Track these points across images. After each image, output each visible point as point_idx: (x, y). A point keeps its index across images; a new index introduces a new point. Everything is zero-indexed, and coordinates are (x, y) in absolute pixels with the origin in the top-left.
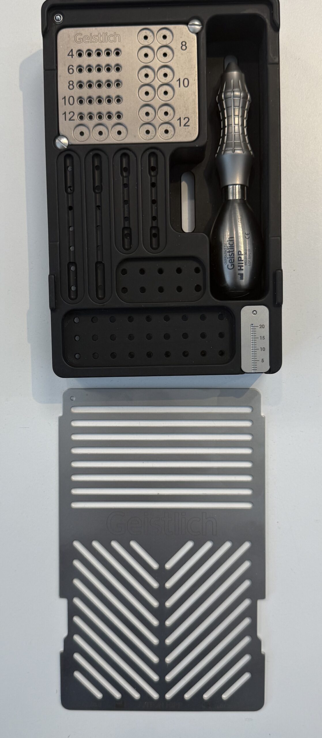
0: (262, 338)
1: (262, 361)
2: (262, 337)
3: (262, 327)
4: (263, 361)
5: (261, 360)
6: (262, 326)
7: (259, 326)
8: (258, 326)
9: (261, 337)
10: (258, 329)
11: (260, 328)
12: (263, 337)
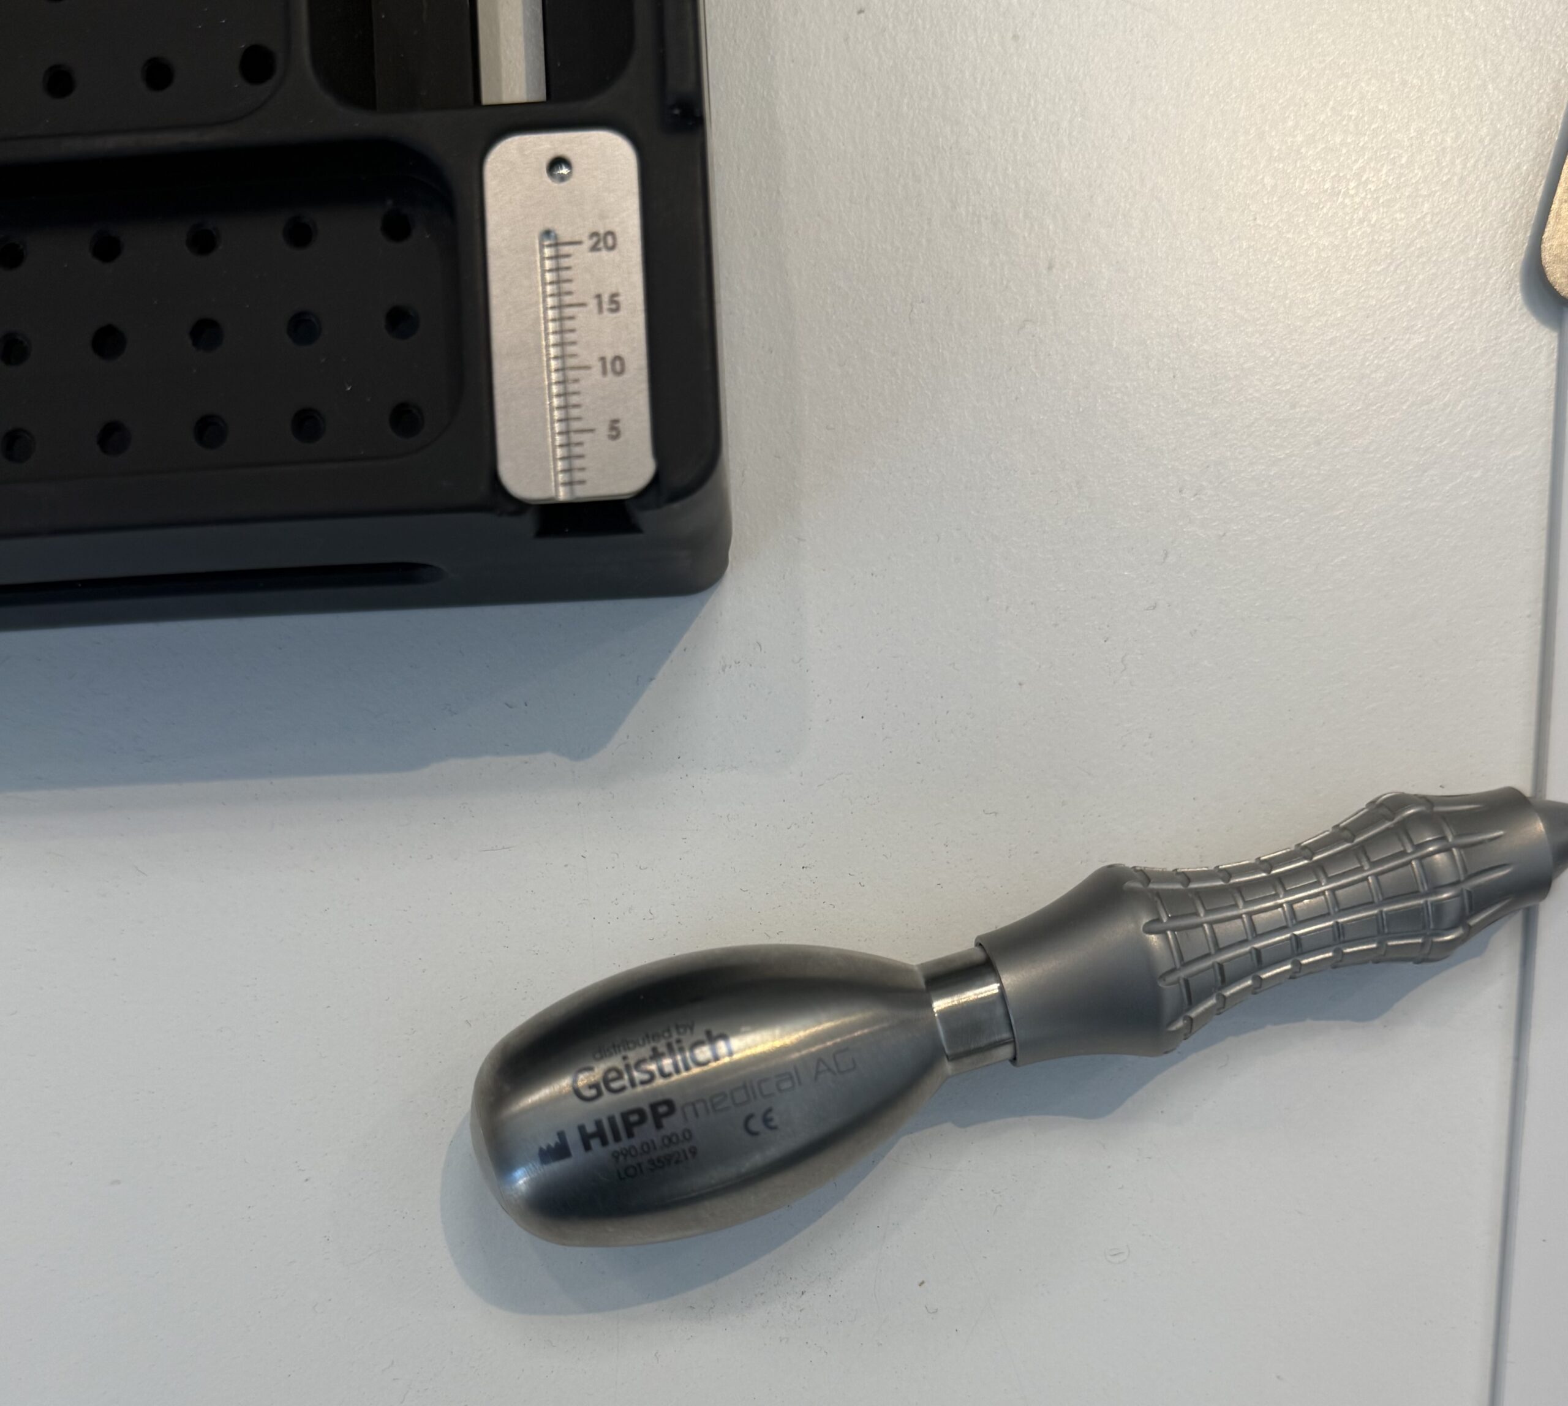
0: (606, 306)
1: (614, 433)
2: (606, 299)
3: (601, 245)
4: (615, 430)
5: (603, 430)
6: (604, 241)
7: (585, 238)
8: (579, 243)
9: (599, 297)
10: (580, 257)
11: (594, 248)
12: (614, 298)
